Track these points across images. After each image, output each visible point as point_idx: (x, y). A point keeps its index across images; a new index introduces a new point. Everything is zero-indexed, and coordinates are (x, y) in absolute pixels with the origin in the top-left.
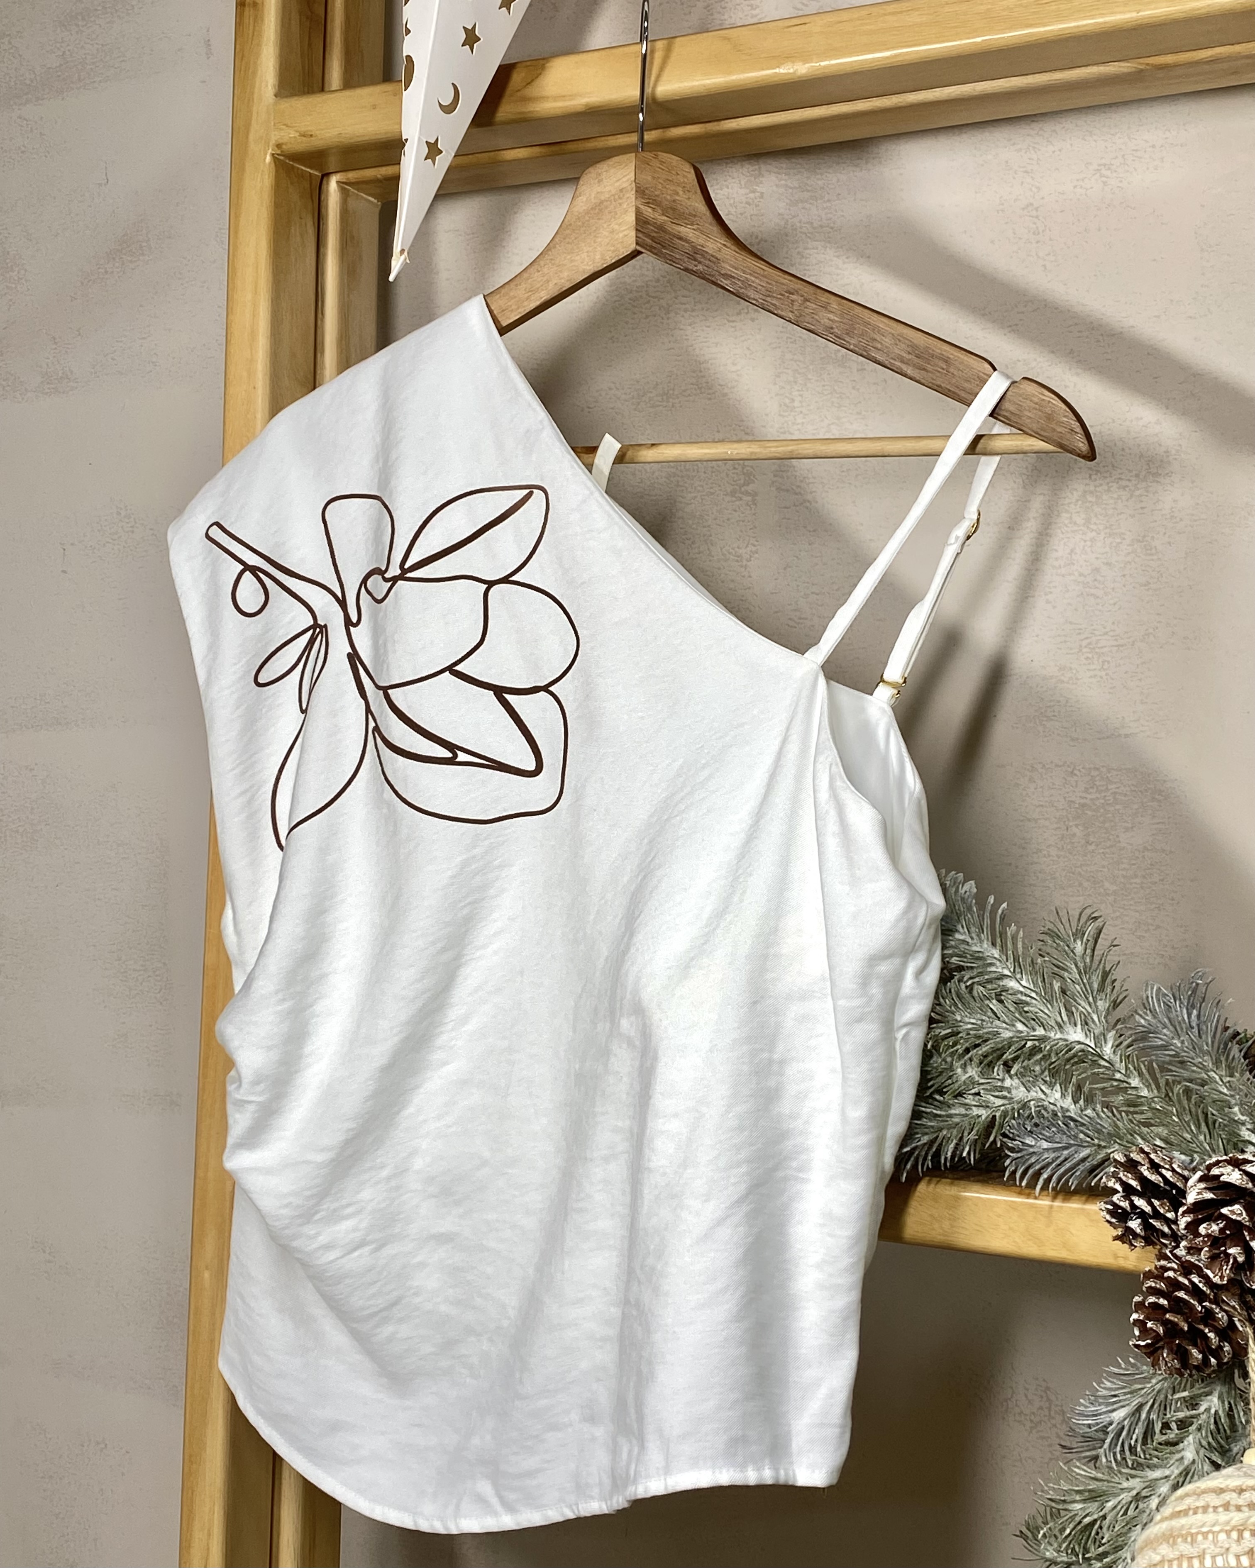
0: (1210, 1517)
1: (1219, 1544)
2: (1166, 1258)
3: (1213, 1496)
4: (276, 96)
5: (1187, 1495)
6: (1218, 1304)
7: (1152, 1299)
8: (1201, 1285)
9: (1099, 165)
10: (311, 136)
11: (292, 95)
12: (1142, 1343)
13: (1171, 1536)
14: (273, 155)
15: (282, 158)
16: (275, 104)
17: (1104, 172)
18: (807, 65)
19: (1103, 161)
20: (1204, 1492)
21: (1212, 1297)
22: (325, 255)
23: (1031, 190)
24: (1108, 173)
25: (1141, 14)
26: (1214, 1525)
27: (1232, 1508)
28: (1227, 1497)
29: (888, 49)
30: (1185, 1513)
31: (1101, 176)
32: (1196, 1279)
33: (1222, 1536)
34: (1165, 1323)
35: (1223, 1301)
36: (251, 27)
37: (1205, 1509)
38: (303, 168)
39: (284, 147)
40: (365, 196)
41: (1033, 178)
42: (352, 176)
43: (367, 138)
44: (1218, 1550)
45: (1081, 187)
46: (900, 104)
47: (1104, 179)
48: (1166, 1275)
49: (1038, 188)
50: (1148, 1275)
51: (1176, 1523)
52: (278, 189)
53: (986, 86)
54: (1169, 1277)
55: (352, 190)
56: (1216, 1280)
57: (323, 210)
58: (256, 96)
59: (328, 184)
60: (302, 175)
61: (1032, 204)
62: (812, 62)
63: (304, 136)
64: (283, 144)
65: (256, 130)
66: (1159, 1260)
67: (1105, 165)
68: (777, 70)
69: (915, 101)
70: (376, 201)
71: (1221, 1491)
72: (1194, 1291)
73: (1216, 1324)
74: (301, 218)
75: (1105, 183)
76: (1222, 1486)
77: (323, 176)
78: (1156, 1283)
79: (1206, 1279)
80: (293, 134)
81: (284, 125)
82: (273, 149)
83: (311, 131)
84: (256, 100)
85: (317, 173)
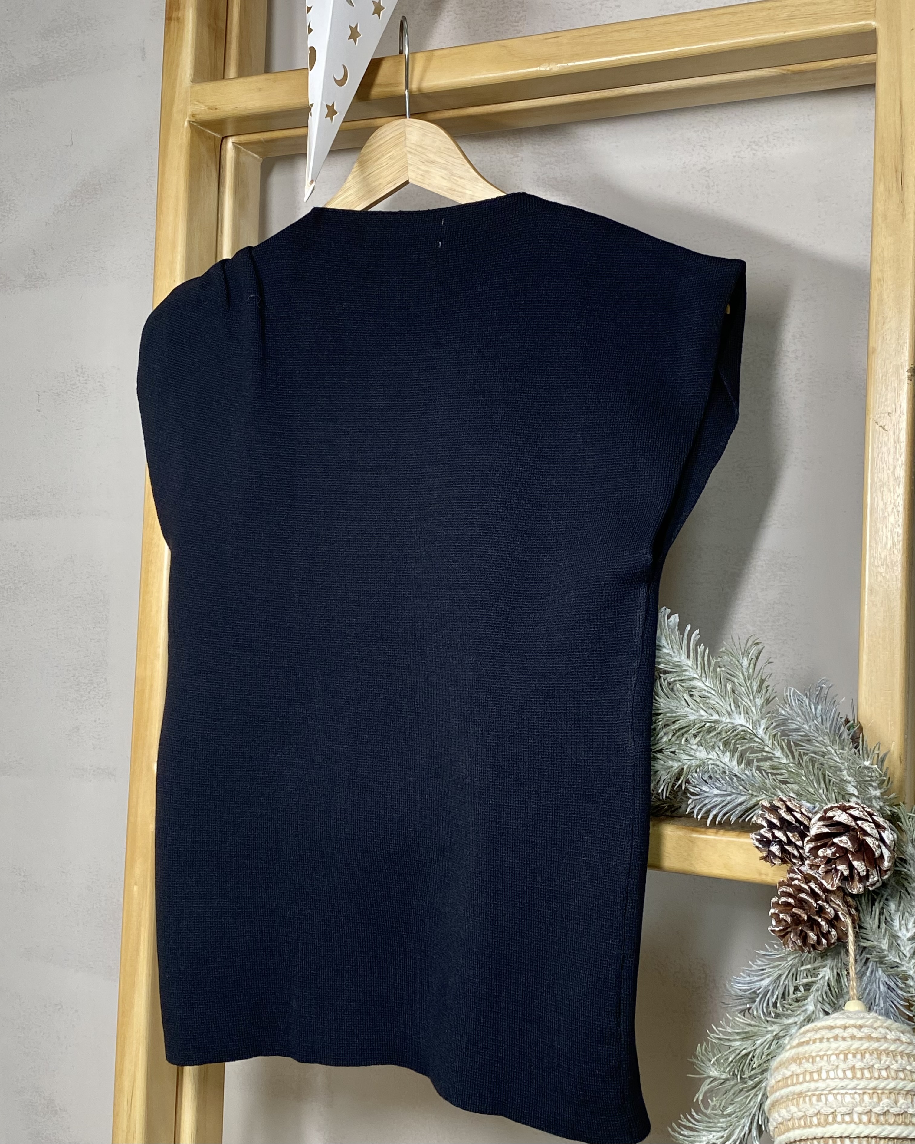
0: (825, 1045)
1: (832, 1063)
2: (794, 872)
3: (827, 1031)
4: (192, 81)
5: (808, 1031)
6: (828, 903)
7: (783, 899)
8: (816, 890)
9: (751, 142)
10: (216, 109)
11: (205, 81)
12: (777, 929)
13: (798, 1058)
14: (189, 121)
15: (195, 124)
16: (191, 87)
17: (754, 146)
18: (559, 65)
19: (753, 140)
20: (819, 1029)
21: (824, 897)
22: (224, 192)
23: (704, 158)
24: (756, 148)
25: (787, 33)
26: (827, 1051)
27: (839, 1039)
28: (837, 1031)
29: (614, 55)
30: (807, 1043)
31: (752, 149)
32: (813, 885)
33: (833, 1058)
34: (793, 915)
35: (831, 901)
36: (176, 34)
37: (821, 1040)
38: (209, 132)
39: (197, 116)
40: (251, 153)
41: (706, 150)
42: (243, 138)
43: (255, 111)
44: (830, 1067)
45: (739, 157)
46: (620, 95)
47: (754, 152)
48: (793, 883)
49: (709, 157)
50: (782, 884)
51: (801, 1050)
52: (193, 146)
53: (679, 84)
54: (795, 884)
55: (243, 149)
56: (829, 887)
57: (223, 162)
58: (178, 81)
59: (226, 144)
60: (209, 137)
61: (705, 168)
62: (562, 63)
63: (211, 109)
64: (196, 114)
65: (178, 106)
66: (789, 874)
67: (754, 142)
68: (538, 69)
69: (630, 93)
70: (259, 157)
71: (831, 1028)
72: (813, 894)
73: (827, 917)
74: (208, 166)
75: (754, 154)
76: (833, 1024)
77: (223, 138)
78: (786, 888)
79: (821, 886)
80: (203, 108)
81: (197, 101)
82: (189, 118)
83: (216, 106)
84: (178, 85)
85: (219, 136)
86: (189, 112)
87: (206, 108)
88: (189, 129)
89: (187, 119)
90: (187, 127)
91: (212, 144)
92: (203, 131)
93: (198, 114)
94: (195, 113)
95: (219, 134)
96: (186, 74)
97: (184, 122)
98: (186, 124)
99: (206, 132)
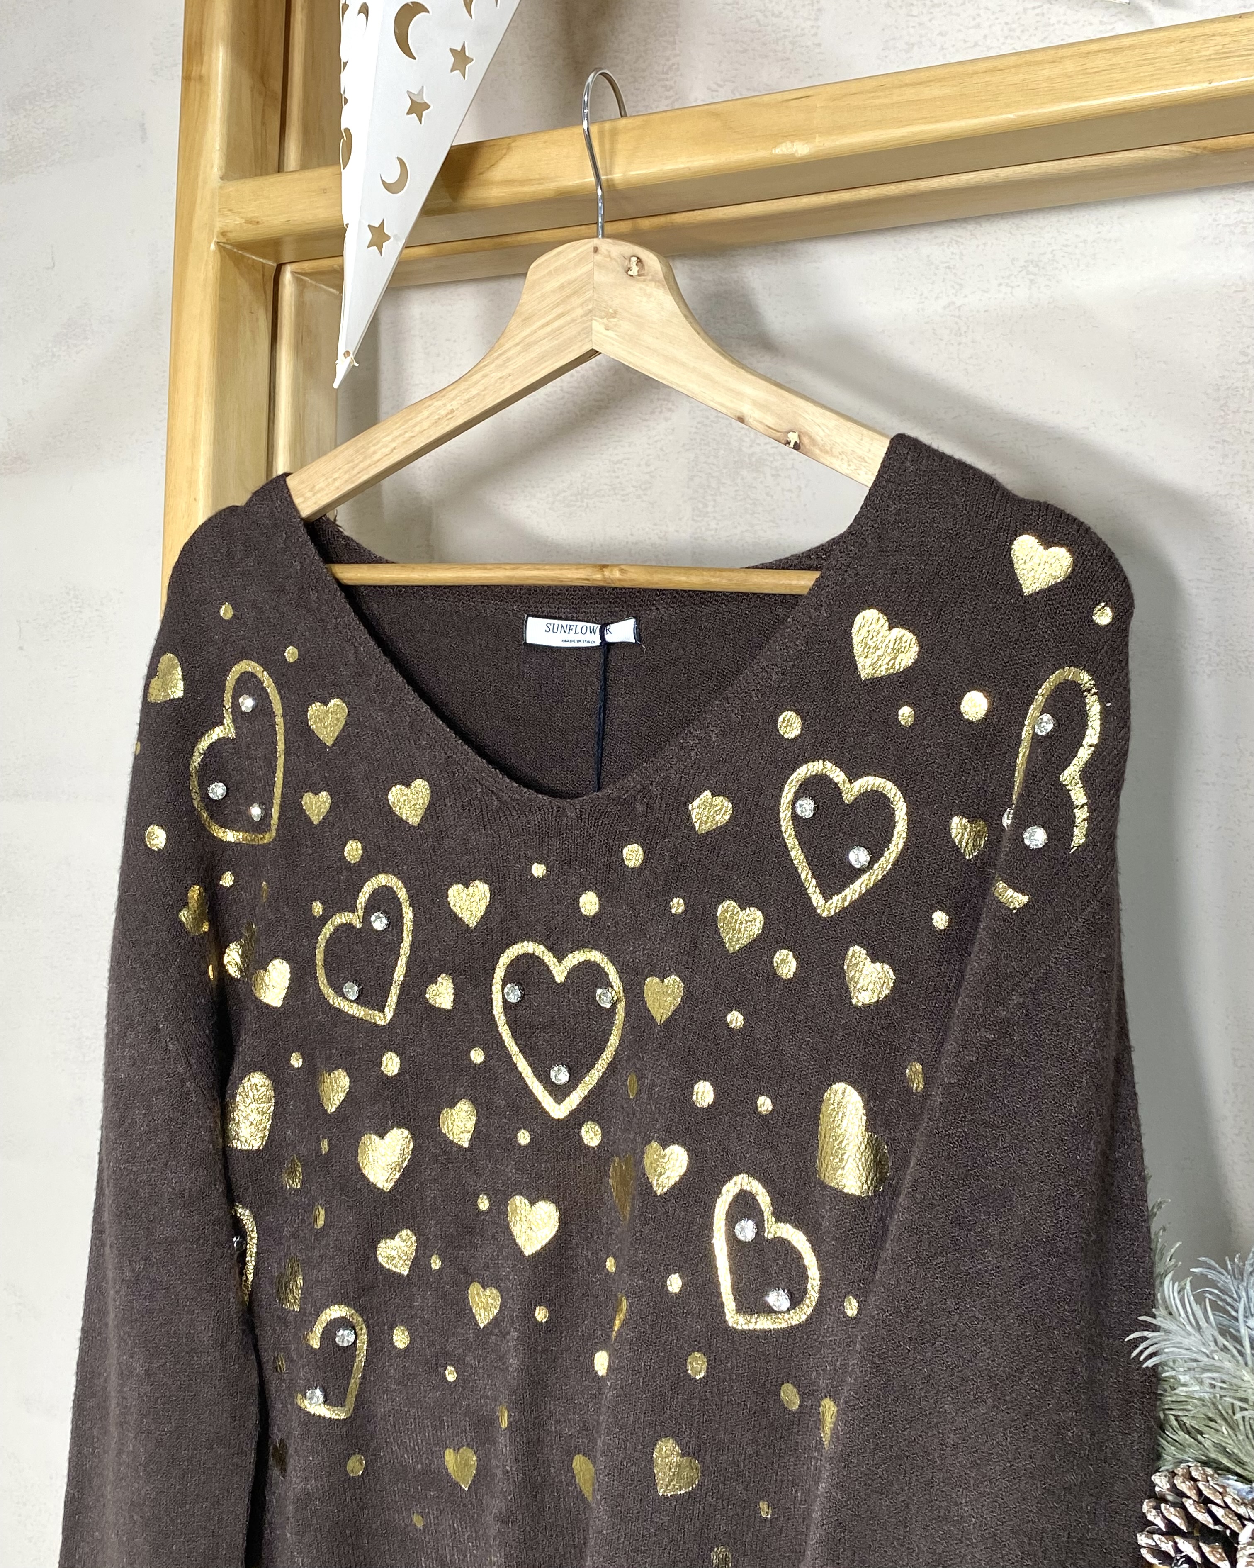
4: (222, 178)
10: (258, 222)
11: (241, 177)
14: (218, 243)
15: (228, 246)
16: (222, 187)
38: (255, 257)
39: (228, 234)
40: (325, 287)
42: (307, 266)
43: (317, 226)
52: (224, 281)
55: (305, 279)
58: (200, 179)
59: (283, 275)
60: (254, 266)
63: (251, 223)
64: (227, 231)
65: (201, 215)
67: (1032, 262)
70: (337, 293)
74: (253, 312)
77: (278, 266)
80: (239, 220)
81: (230, 210)
82: (218, 237)
83: (257, 217)
84: (200, 184)
85: (270, 263)
86: (217, 230)
87: (243, 221)
88: (218, 256)
89: (215, 239)
90: (215, 252)
91: (259, 276)
92: (243, 256)
93: (231, 232)
94: (226, 229)
95: (269, 259)
96: (212, 167)
97: (210, 243)
98: (213, 247)
99: (249, 258)
